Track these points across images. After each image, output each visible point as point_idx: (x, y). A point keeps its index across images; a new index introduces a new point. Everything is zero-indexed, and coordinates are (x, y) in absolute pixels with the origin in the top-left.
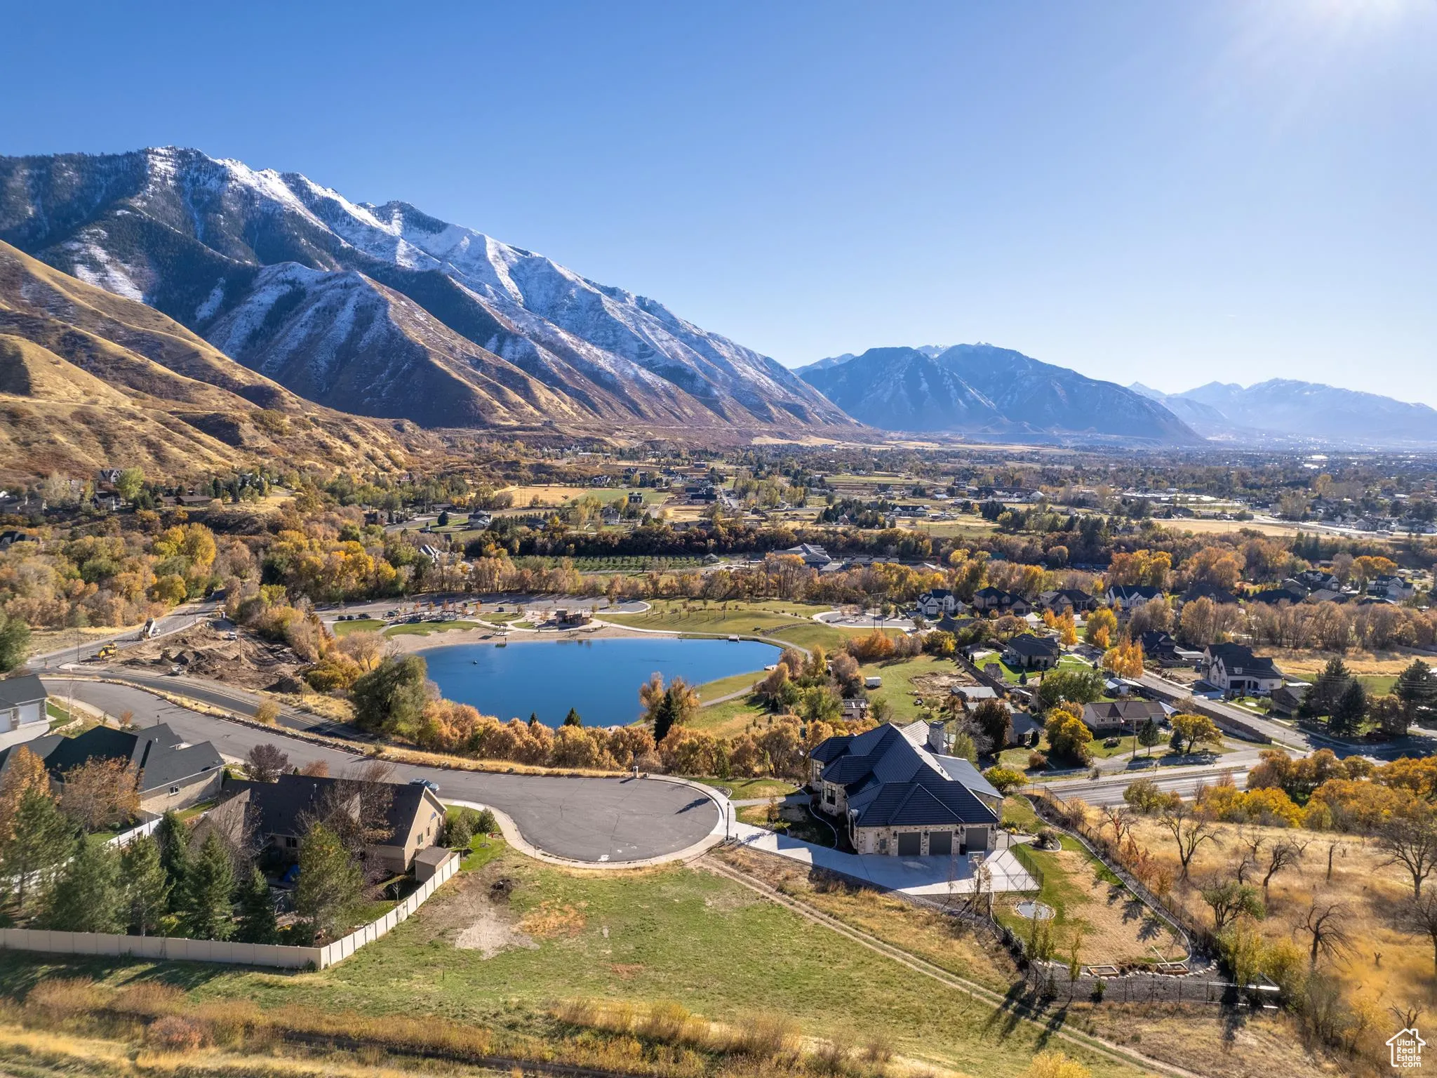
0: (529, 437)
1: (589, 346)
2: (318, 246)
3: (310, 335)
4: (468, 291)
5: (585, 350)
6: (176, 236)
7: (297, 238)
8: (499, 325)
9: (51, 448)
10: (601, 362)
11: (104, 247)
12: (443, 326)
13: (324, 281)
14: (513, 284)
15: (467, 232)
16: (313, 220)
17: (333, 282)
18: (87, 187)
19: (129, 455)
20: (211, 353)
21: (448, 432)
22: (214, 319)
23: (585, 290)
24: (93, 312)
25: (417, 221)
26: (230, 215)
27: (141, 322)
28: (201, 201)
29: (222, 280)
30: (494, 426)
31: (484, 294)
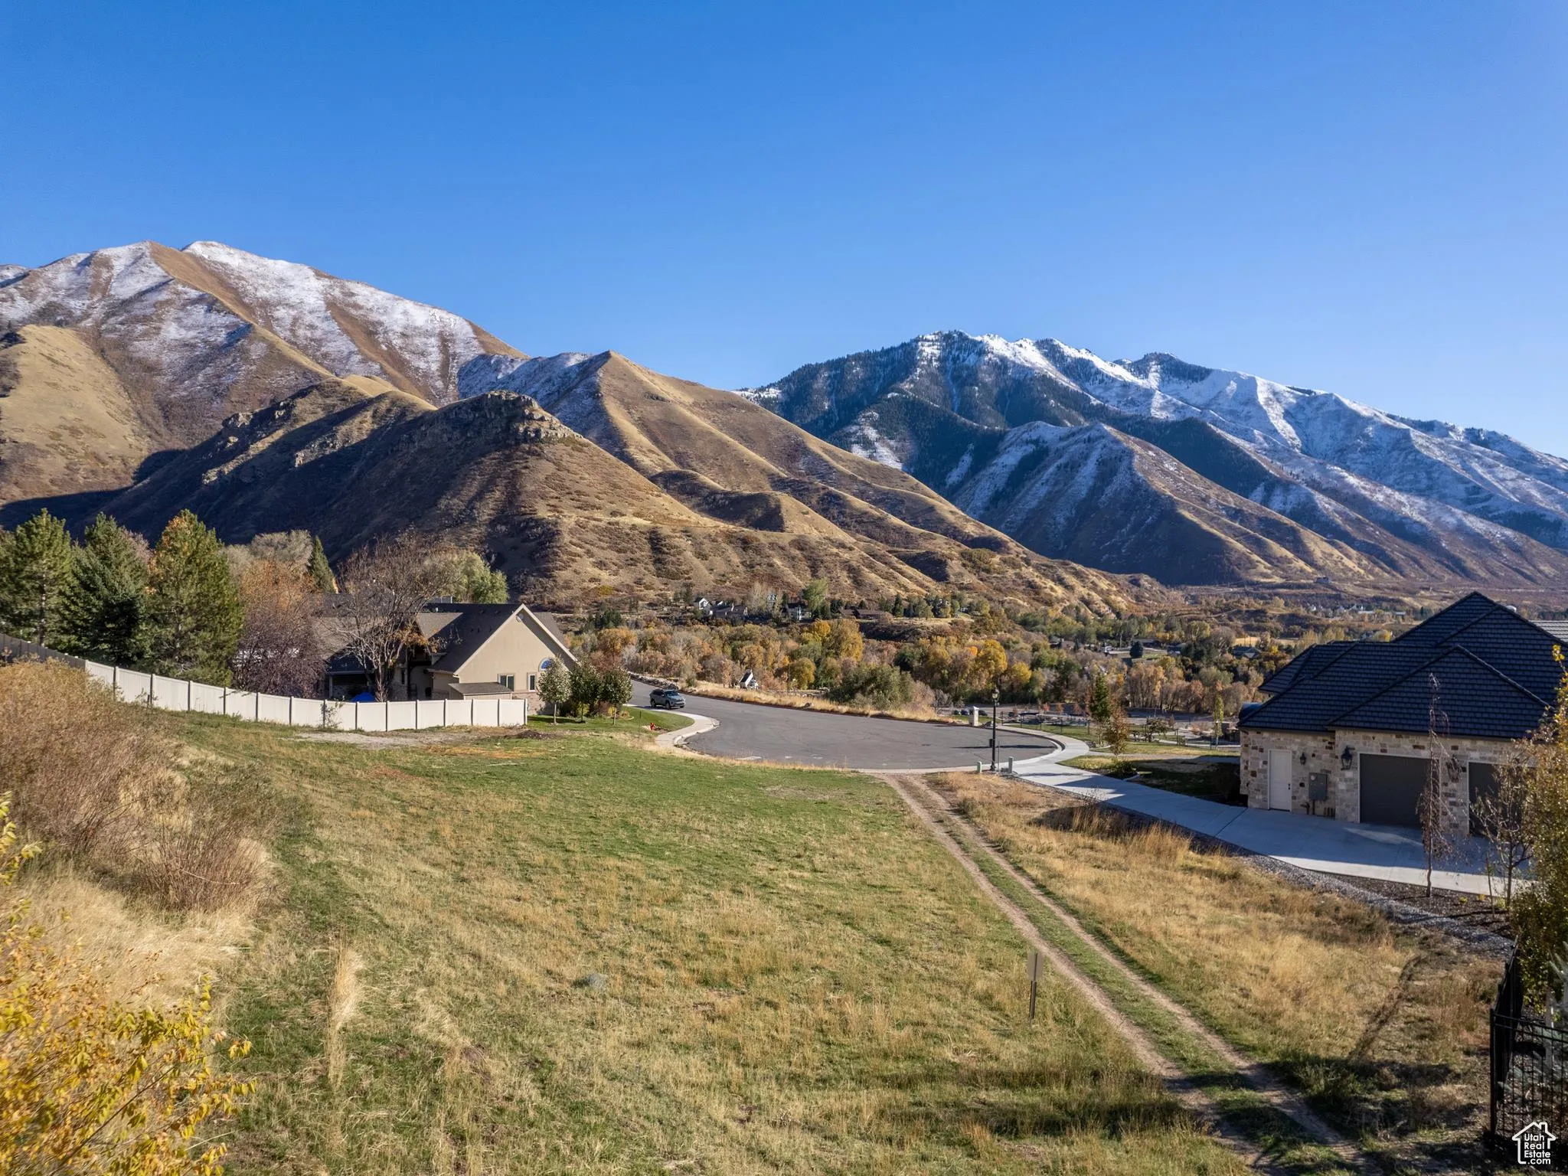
0: (1296, 595)
1: (1389, 491)
2: (1067, 406)
3: (1050, 493)
4: (1230, 438)
5: (1381, 496)
6: (934, 410)
7: (1047, 400)
8: (1266, 473)
9: (769, 570)
10: (1406, 510)
11: (875, 427)
12: (1196, 476)
13: (1068, 437)
14: (1289, 428)
15: (1235, 376)
16: (1064, 381)
17: (1076, 438)
18: (869, 379)
19: (831, 579)
20: (946, 509)
21: (1193, 590)
22: (962, 483)
23: (1386, 426)
24: (851, 477)
25: (1176, 371)
26: (985, 385)
27: (889, 483)
28: (960, 377)
29: (971, 447)
30: (1252, 584)
31: (1251, 440)
